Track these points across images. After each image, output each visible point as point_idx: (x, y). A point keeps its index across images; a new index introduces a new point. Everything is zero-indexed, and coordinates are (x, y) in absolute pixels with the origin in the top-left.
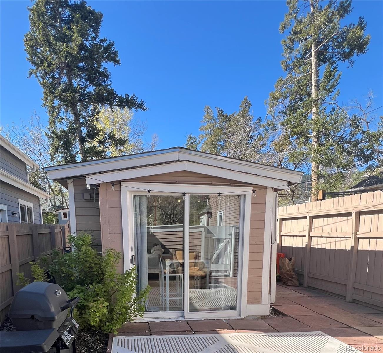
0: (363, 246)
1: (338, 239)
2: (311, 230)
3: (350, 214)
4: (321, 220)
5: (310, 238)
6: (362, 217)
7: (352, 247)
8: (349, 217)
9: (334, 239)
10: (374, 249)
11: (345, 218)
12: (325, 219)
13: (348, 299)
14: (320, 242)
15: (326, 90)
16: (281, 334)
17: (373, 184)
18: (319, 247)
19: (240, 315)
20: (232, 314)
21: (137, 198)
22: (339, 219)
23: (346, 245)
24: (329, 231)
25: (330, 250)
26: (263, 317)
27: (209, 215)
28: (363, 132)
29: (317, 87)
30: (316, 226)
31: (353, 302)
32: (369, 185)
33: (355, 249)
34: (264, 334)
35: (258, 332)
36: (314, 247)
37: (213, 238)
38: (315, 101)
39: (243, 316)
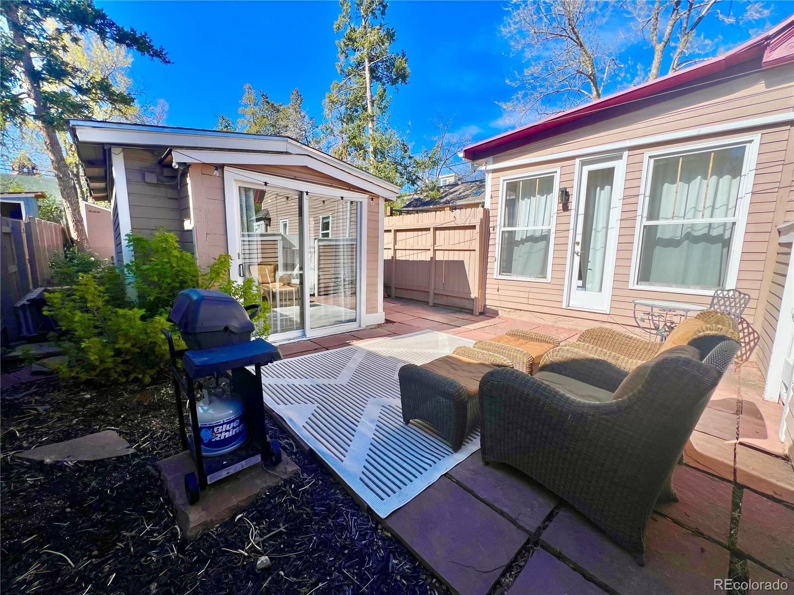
0: (440, 256)
1: (419, 251)
2: (395, 243)
3: (428, 229)
4: (404, 233)
5: (395, 250)
6: (438, 232)
7: (431, 258)
8: (428, 232)
9: (416, 251)
10: (447, 259)
11: (424, 232)
12: (408, 233)
13: (431, 304)
14: (404, 255)
15: (379, 108)
16: (403, 336)
17: (419, 206)
18: (404, 259)
19: (360, 326)
20: (352, 327)
21: (242, 191)
22: (420, 233)
23: (426, 257)
24: (411, 244)
25: (413, 261)
26: (379, 325)
27: (267, 222)
28: (410, 158)
29: (373, 102)
30: (400, 239)
31: (434, 306)
32: (416, 207)
33: (434, 259)
34: (390, 338)
35: (384, 338)
36: (399, 259)
37: (294, 248)
38: (371, 116)
39: (363, 327)
